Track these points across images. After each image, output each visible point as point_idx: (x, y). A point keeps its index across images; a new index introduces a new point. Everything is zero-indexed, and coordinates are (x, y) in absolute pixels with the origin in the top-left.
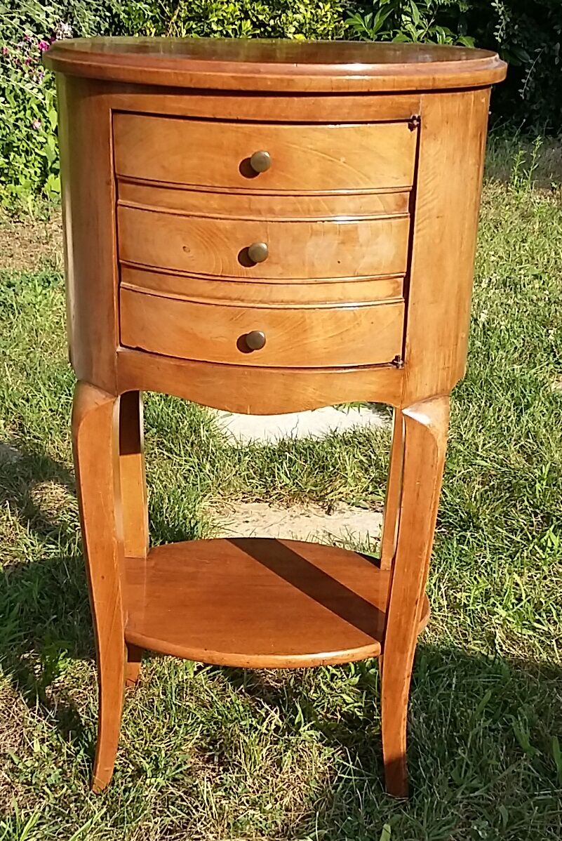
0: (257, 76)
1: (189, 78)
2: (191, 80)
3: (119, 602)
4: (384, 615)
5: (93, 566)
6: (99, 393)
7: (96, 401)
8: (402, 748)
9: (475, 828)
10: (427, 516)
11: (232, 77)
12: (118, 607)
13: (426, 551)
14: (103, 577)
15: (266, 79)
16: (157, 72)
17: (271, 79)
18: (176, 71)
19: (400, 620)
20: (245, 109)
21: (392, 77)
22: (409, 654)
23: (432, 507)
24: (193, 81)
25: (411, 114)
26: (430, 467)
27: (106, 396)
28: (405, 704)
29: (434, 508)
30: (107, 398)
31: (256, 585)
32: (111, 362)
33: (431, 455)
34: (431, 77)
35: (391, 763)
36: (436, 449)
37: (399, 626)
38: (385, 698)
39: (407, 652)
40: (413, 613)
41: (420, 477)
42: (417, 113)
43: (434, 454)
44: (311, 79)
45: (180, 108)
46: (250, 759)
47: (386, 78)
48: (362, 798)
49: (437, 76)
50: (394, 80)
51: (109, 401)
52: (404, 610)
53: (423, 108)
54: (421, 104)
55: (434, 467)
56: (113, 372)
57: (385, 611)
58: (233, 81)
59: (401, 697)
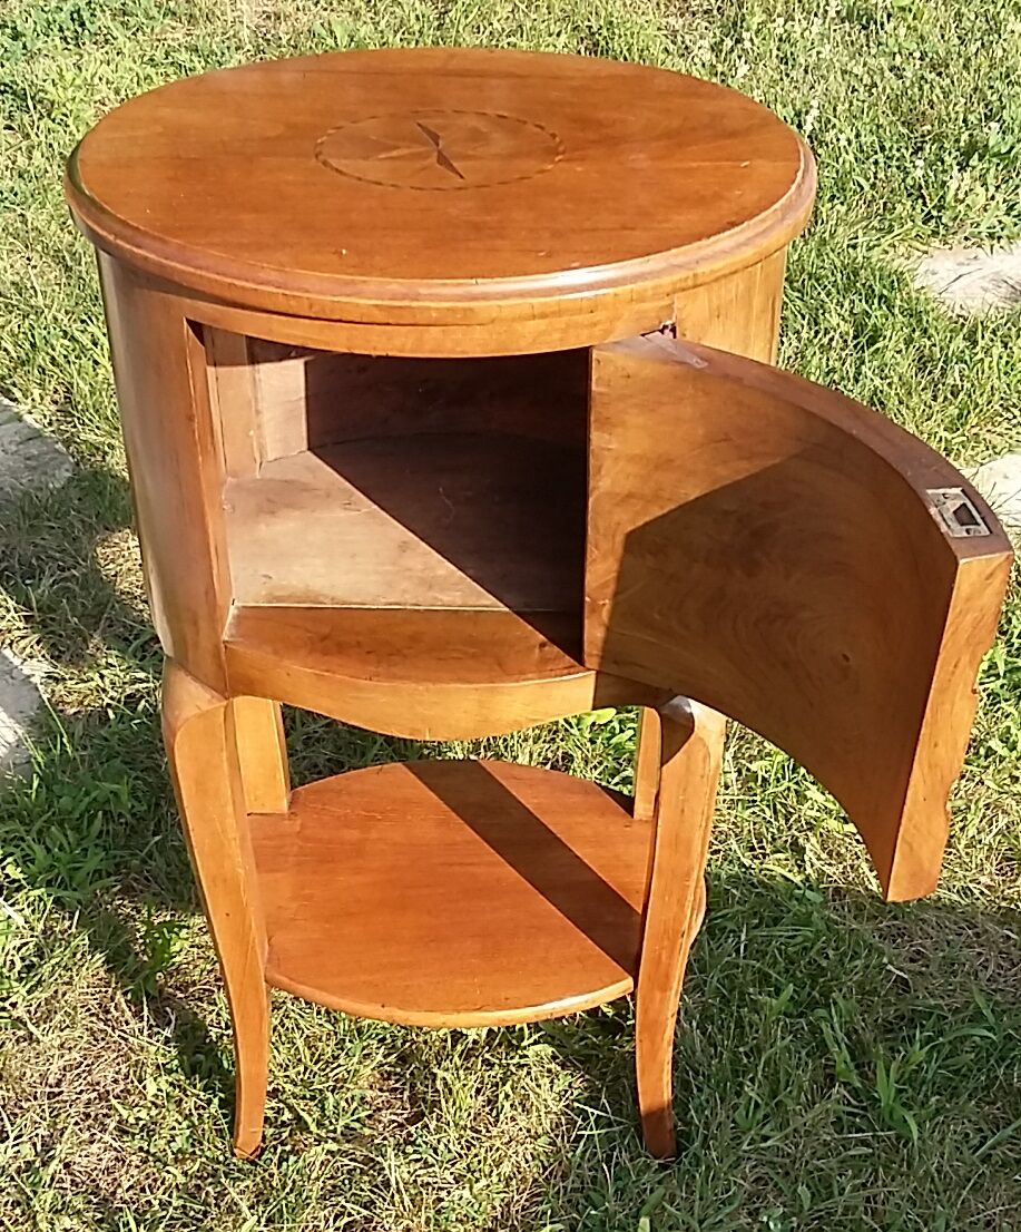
0: (415, 304)
1: (306, 303)
2: (311, 307)
3: (254, 942)
4: (639, 919)
5: (212, 901)
6: (200, 688)
7: (198, 704)
8: (665, 1095)
9: (765, 1219)
10: (697, 835)
11: (376, 306)
12: (253, 948)
13: (695, 877)
14: (228, 915)
15: (429, 308)
16: (256, 290)
17: (437, 309)
18: (287, 292)
19: (660, 955)
20: (398, 342)
21: (630, 287)
22: (673, 992)
23: (704, 824)
24: (313, 310)
25: (660, 323)
26: (699, 778)
27: (213, 697)
28: (669, 1045)
29: (706, 826)
30: (214, 700)
31: (451, 865)
32: (217, 655)
33: (701, 765)
34: (691, 274)
35: (651, 1114)
36: (707, 755)
37: (659, 960)
38: (641, 1041)
39: (671, 989)
40: (678, 947)
41: (685, 790)
42: (671, 319)
43: (704, 761)
44: (499, 306)
45: (295, 336)
46: (454, 1103)
47: (619, 290)
48: (610, 1171)
49: (700, 270)
50: (632, 291)
51: (218, 705)
52: (666, 943)
53: (679, 309)
54: (675, 306)
55: (705, 779)
56: (220, 666)
57: (640, 911)
58: (376, 312)
59: (663, 1039)
